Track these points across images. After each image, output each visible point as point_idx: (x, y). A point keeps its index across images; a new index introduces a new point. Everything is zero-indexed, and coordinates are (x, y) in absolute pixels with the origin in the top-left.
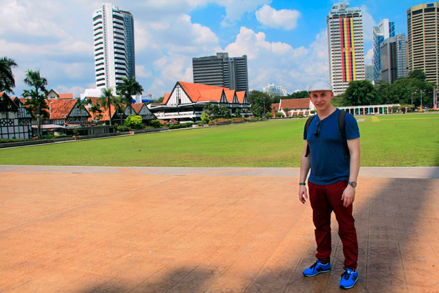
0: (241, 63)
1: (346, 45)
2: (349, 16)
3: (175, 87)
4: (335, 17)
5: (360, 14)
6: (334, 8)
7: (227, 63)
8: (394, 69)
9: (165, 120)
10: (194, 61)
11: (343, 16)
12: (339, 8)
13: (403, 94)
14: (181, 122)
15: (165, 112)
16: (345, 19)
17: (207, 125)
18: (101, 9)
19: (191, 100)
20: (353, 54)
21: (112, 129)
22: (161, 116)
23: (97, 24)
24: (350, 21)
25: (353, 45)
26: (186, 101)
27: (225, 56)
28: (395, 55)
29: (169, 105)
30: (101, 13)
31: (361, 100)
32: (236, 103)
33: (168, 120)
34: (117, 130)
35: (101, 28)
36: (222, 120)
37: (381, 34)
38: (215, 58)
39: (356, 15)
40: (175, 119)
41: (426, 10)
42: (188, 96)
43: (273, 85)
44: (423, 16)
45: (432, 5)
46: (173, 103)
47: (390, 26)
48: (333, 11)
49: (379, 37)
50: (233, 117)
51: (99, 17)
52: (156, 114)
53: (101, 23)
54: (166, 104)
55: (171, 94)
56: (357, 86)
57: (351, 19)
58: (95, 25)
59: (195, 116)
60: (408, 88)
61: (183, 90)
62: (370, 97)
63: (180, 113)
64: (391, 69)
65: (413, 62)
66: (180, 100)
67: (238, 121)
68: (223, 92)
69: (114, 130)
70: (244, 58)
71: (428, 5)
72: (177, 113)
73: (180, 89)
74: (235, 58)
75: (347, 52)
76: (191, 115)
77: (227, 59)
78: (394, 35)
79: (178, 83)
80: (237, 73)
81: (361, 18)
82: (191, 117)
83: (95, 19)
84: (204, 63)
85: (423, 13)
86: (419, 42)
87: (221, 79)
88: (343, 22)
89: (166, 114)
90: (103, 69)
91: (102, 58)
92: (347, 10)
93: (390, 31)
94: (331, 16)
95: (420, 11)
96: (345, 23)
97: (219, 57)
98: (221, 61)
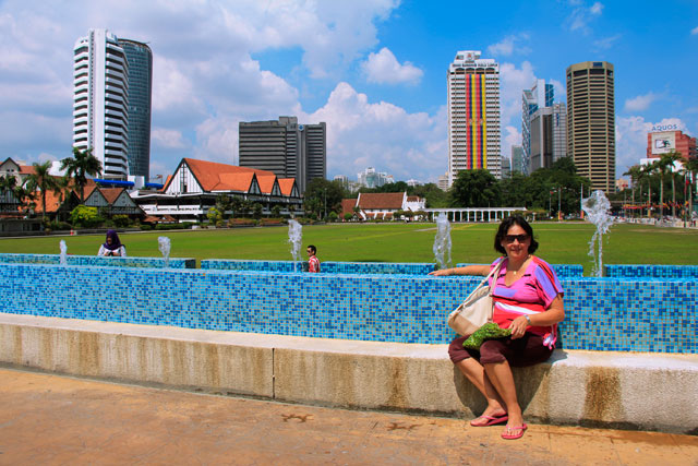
0: (316, 134)
1: (474, 115)
2: (480, 71)
3: (180, 166)
4: (459, 71)
5: (497, 70)
6: (458, 58)
7: (294, 132)
8: (548, 154)
9: (157, 216)
10: (241, 127)
11: (470, 70)
12: (465, 59)
13: (538, 193)
14: (181, 221)
15: (159, 204)
16: (473, 76)
17: (214, 227)
18: (88, 37)
19: (202, 188)
20: (484, 129)
21: (39, 225)
22: (151, 210)
23: (80, 60)
24: (480, 79)
25: (484, 115)
26: (194, 189)
27: (292, 122)
28: (551, 134)
29: (169, 194)
30: (87, 44)
31: (475, 198)
32: (276, 196)
33: (161, 216)
34: (46, 227)
35: (86, 66)
36: (243, 220)
37: (534, 101)
38: (275, 124)
39: (491, 71)
40: (173, 216)
41: (592, 71)
42: (198, 182)
43: (373, 170)
44: (588, 80)
45: (600, 64)
46: (174, 190)
47: (546, 90)
48: (456, 62)
49: (531, 106)
50: (265, 216)
51: (84, 49)
52: (145, 207)
53: (86, 58)
54: (164, 193)
55: (173, 177)
56: (469, 177)
57: (483, 76)
58: (77, 61)
59: (201, 212)
60: (547, 184)
61: (191, 172)
62: (488, 195)
63: (181, 207)
64: (545, 155)
65: (574, 145)
66: (185, 187)
67: (269, 223)
68: (255, 177)
69: (42, 226)
70: (322, 127)
71: (595, 64)
72: (176, 207)
73: (187, 170)
74: (307, 126)
75: (474, 125)
76: (195, 210)
77: (295, 126)
78: (551, 104)
79: (184, 161)
80: (310, 149)
81: (497, 76)
82: (196, 213)
83: (78, 51)
84: (257, 130)
85: (588, 75)
86: (582, 117)
87: (283, 158)
88: (470, 79)
89: (160, 207)
90: (85, 131)
91: (85, 115)
92: (477, 62)
93: (547, 98)
94: (453, 70)
95: (584, 72)
96: (473, 82)
97: (283, 123)
98: (284, 130)
